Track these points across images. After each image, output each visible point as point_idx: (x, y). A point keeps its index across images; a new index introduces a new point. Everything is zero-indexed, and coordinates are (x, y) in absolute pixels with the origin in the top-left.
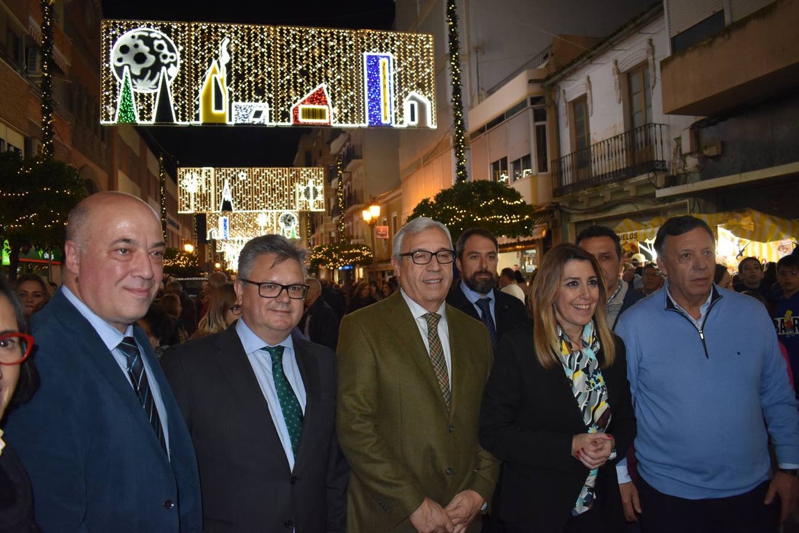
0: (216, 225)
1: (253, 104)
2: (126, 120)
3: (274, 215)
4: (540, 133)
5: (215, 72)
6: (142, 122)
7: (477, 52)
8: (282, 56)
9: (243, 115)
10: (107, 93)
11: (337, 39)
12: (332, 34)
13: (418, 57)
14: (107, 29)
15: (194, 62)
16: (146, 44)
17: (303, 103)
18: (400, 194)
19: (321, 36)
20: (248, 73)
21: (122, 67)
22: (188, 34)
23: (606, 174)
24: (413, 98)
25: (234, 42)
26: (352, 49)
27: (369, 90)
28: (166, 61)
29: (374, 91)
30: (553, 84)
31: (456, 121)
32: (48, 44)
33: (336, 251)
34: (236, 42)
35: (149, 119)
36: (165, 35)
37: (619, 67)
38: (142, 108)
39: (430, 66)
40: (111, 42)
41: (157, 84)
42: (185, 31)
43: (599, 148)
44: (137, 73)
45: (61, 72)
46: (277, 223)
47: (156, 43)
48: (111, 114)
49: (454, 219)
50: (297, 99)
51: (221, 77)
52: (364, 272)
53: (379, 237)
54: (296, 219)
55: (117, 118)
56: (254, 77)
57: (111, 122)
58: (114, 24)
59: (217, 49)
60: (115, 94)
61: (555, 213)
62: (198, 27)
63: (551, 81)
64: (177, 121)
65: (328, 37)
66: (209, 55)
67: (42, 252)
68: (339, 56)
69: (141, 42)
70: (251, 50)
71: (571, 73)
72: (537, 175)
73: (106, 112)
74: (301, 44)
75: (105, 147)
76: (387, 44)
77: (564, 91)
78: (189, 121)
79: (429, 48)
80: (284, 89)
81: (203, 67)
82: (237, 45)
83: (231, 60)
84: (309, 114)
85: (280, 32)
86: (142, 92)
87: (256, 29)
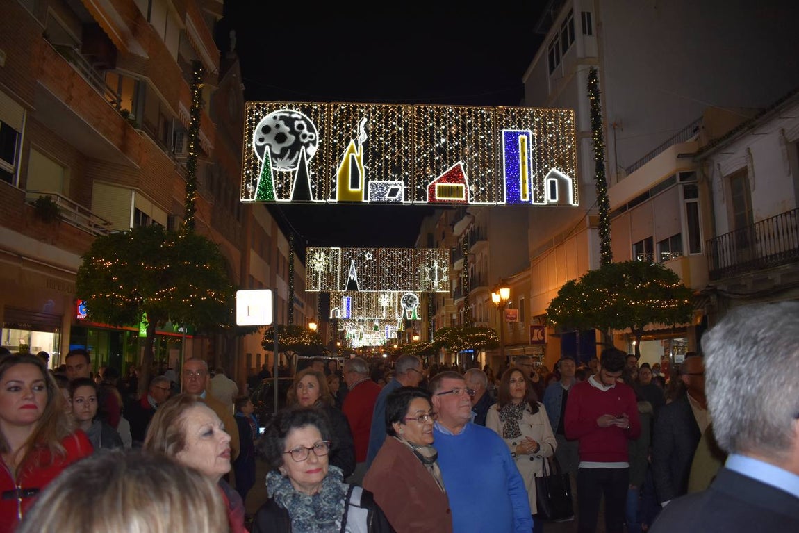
0: (340, 305)
1: (390, 182)
2: (265, 198)
3: (397, 295)
4: (692, 210)
5: (352, 151)
6: (280, 200)
7: (614, 128)
8: (419, 134)
9: (379, 193)
10: (248, 172)
11: (474, 116)
12: (469, 111)
13: (559, 132)
14: (251, 111)
15: (333, 141)
16: (287, 124)
17: (439, 181)
18: (529, 276)
19: (459, 114)
20: (385, 152)
21: (264, 147)
22: (327, 114)
23: (776, 254)
24: (553, 175)
25: (372, 121)
26: (490, 126)
27: (507, 167)
28: (305, 141)
29: (513, 168)
30: (705, 159)
31: (600, 199)
32: (195, 126)
33: (460, 334)
34: (374, 121)
35: (287, 197)
36: (305, 116)
37: (787, 136)
38: (280, 186)
39: (571, 141)
40: (254, 123)
41: (296, 163)
42: (325, 112)
43: (766, 226)
44: (277, 152)
45: (205, 154)
46: (399, 303)
47: (297, 123)
48: (251, 191)
49: (605, 303)
50: (434, 177)
51: (358, 155)
52: (486, 356)
53: (508, 320)
54: (417, 300)
55: (256, 195)
56: (391, 156)
57: (251, 200)
58: (258, 106)
59: (355, 128)
60: (255, 172)
61: (712, 298)
62: (337, 107)
63: (704, 154)
64: (314, 199)
65: (465, 115)
66: (347, 135)
67: (177, 326)
68: (476, 132)
69: (282, 123)
70: (388, 129)
71: (727, 146)
72: (689, 256)
73: (246, 190)
74: (438, 122)
75: (240, 226)
76: (526, 121)
77: (719, 165)
78: (325, 199)
79: (570, 124)
80: (421, 167)
81: (341, 146)
82: (375, 124)
83: (368, 138)
84: (445, 192)
85: (417, 111)
86: (282, 170)
87: (394, 108)
